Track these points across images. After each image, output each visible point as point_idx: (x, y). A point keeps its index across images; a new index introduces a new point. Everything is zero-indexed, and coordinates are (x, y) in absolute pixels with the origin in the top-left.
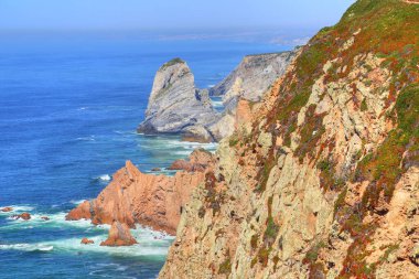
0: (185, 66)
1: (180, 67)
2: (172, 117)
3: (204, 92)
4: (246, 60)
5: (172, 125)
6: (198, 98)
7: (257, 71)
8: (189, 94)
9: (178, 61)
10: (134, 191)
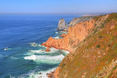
0: (64, 20)
2: (62, 27)
3: (66, 24)
5: (62, 29)
8: (64, 24)
9: (63, 19)
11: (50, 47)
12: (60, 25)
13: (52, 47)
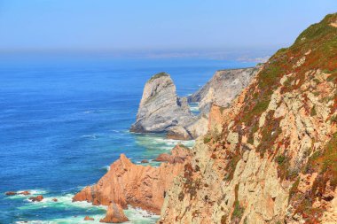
0: (169, 78)
1: (165, 79)
2: (158, 119)
4: (218, 74)
5: (158, 126)
6: (179, 104)
7: (226, 83)
8: (172, 101)
9: (163, 74)
10: (127, 179)
11: (124, 206)
12: (152, 108)
13: (130, 206)
